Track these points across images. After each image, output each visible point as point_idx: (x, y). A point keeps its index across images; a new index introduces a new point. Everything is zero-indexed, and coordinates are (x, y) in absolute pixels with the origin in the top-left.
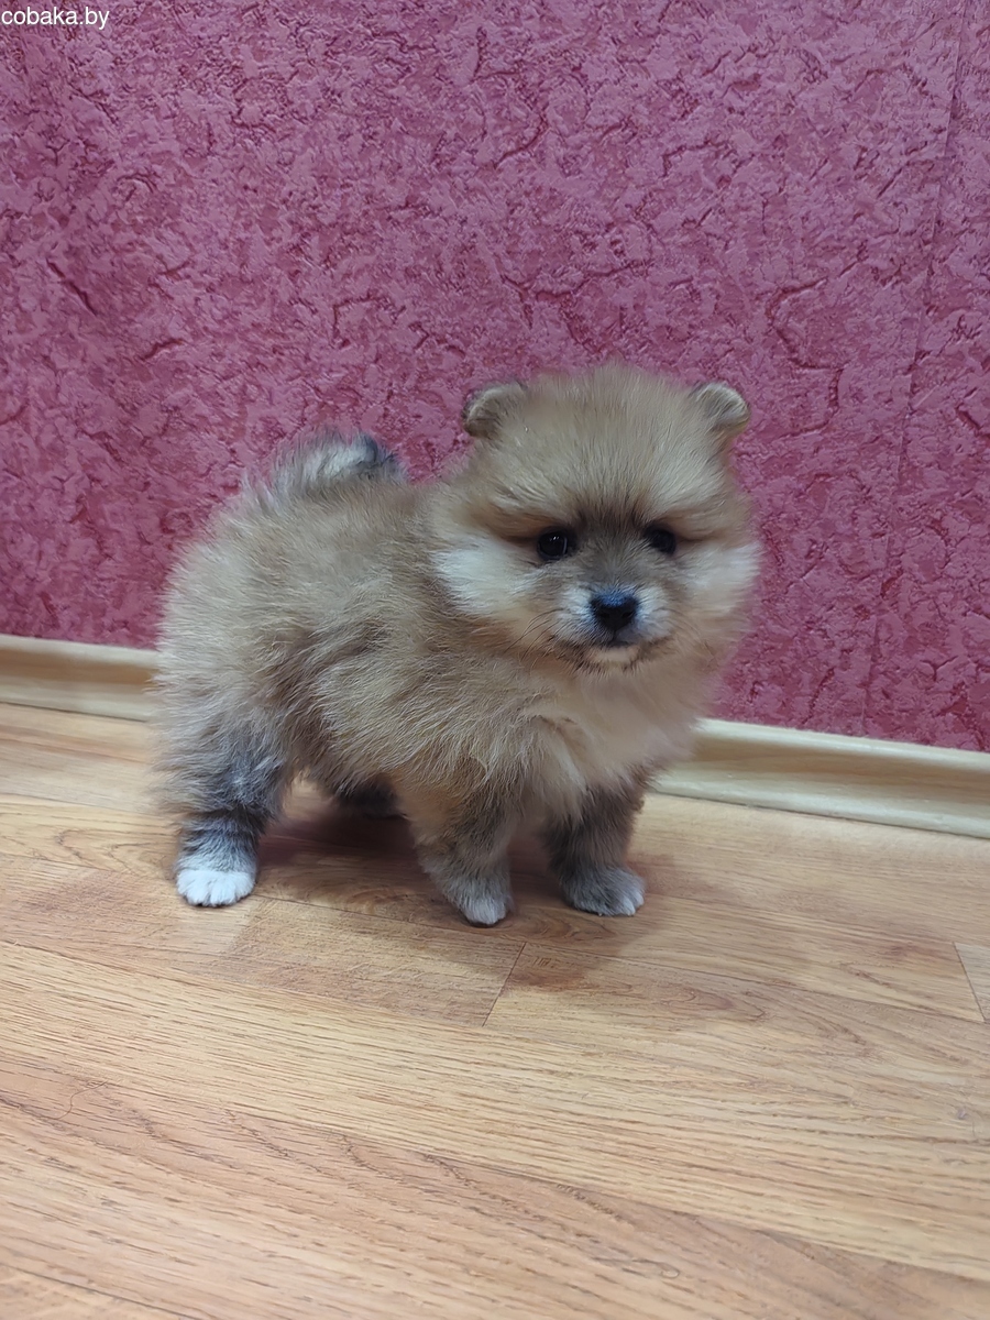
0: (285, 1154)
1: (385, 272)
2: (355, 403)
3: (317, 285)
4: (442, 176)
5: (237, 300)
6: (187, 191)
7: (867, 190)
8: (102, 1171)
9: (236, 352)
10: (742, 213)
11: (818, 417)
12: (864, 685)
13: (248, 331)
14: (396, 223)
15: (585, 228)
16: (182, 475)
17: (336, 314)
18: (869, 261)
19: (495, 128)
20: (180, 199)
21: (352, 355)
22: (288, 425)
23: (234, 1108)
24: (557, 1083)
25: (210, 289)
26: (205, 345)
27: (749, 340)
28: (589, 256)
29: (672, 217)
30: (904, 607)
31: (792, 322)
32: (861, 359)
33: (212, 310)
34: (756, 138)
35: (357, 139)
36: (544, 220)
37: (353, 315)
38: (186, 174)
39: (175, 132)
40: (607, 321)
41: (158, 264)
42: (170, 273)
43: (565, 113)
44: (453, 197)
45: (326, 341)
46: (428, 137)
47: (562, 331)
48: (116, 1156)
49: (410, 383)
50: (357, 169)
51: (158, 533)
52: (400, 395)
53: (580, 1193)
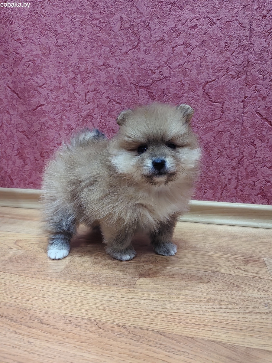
0: (79, 327)
1: (98, 83)
2: (92, 119)
3: (80, 87)
4: (113, 57)
5: (59, 93)
6: (44, 64)
7: (228, 54)
8: (28, 334)
9: (59, 107)
10: (194, 62)
11: (218, 116)
12: (235, 188)
13: (62, 101)
14: (101, 70)
15: (152, 68)
16: (46, 141)
17: (86, 95)
18: (230, 73)
19: (126, 43)
20: (42, 67)
21: (91, 106)
22: (74, 126)
23: (64, 314)
24: (154, 303)
25: (51, 90)
26: (50, 106)
27: (198, 96)
28: (154, 76)
29: (176, 64)
30: (245, 166)
31: (210, 91)
32: (229, 100)
33: (52, 96)
34: (197, 41)
35: (89, 48)
36: (141, 67)
37: (90, 95)
38: (43, 60)
39: (40, 48)
40: (159, 93)
41: (37, 84)
42: (40, 87)
43: (145, 38)
44: (116, 62)
45: (83, 103)
46: (108, 46)
47: (147, 96)
48: (32, 330)
49: (107, 113)
50: (89, 56)
51: (40, 157)
52: (104, 116)
53: (161, 333)
